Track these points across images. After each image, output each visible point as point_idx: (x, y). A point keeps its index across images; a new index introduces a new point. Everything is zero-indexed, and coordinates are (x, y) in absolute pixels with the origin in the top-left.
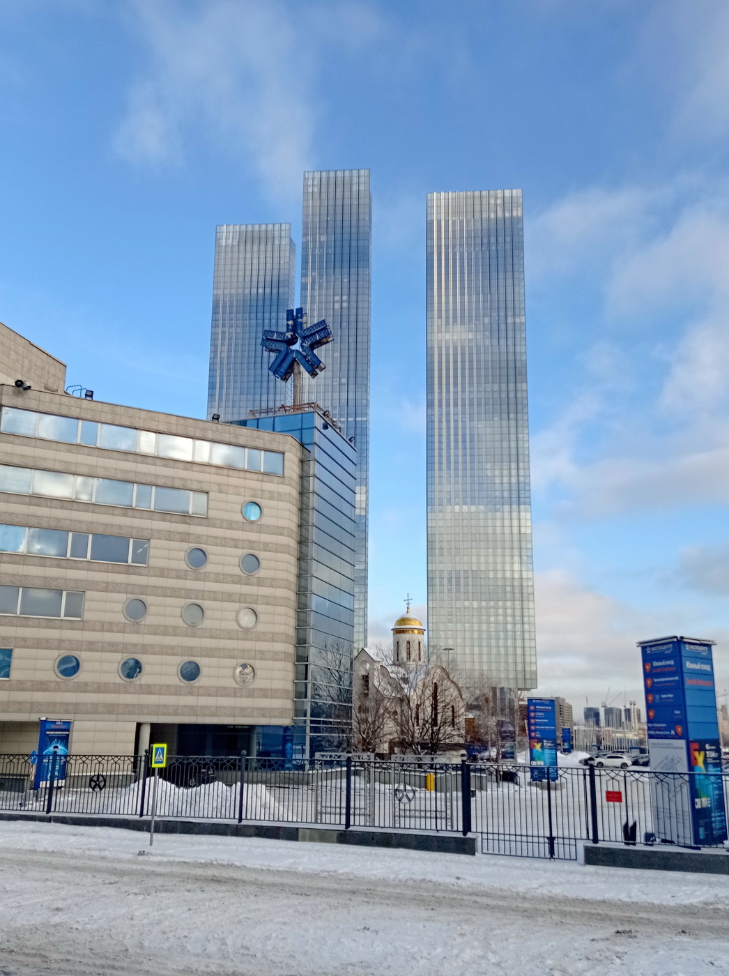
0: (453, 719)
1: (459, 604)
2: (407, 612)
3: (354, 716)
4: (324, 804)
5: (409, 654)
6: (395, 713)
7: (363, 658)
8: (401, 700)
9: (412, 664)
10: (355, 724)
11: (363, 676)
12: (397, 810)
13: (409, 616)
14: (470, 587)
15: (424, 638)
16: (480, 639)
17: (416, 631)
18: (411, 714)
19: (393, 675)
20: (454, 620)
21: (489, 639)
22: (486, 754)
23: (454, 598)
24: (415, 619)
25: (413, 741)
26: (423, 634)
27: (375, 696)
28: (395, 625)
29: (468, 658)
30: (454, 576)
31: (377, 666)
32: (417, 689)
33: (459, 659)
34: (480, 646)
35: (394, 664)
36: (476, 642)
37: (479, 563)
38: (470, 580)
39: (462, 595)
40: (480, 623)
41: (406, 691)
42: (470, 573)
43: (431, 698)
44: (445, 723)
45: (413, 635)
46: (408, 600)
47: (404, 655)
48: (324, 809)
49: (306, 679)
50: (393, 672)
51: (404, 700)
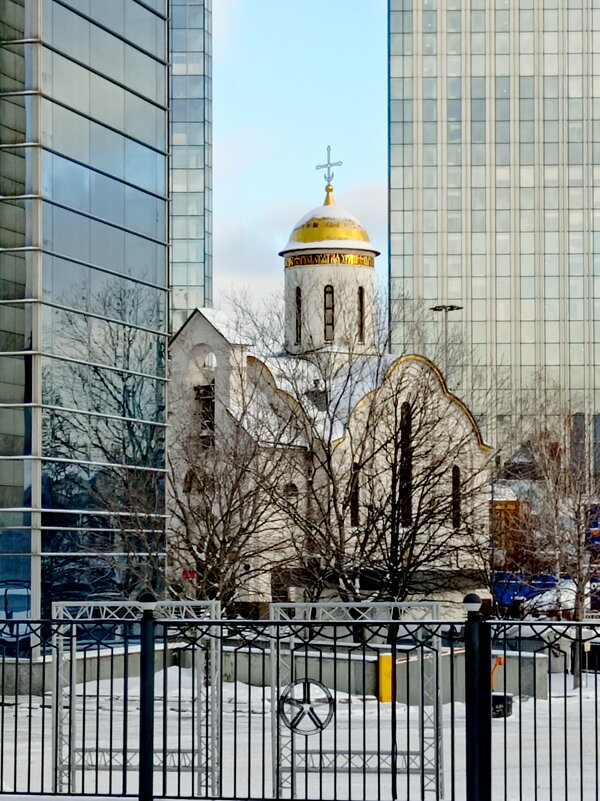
0: (456, 505)
1: (480, 176)
2: (327, 202)
3: (169, 500)
4: (78, 744)
5: (330, 323)
6: (291, 488)
7: (197, 335)
8: (309, 455)
9: (338, 354)
10: (173, 523)
11: (196, 389)
12: (286, 752)
13: (331, 212)
14: (514, 126)
15: (375, 278)
16: (540, 276)
17: (351, 258)
18: (336, 490)
19: (283, 385)
20: (466, 226)
21: (565, 276)
22: (547, 599)
23: (466, 159)
24: (348, 223)
25: (338, 566)
26: (371, 264)
27: (231, 443)
28: (292, 239)
29: (504, 332)
30: (466, 93)
31: (239, 358)
32: (353, 423)
33: (479, 334)
34: (541, 299)
35: (287, 354)
36: (528, 287)
37: (539, 54)
38: (514, 104)
39: (489, 151)
40: (540, 232)
41: (320, 427)
42: (514, 83)
43: (391, 446)
44: (431, 514)
45: (342, 268)
46: (329, 165)
47: (315, 325)
48: (78, 758)
49: (28, 397)
50: (282, 376)
51: (315, 455)
